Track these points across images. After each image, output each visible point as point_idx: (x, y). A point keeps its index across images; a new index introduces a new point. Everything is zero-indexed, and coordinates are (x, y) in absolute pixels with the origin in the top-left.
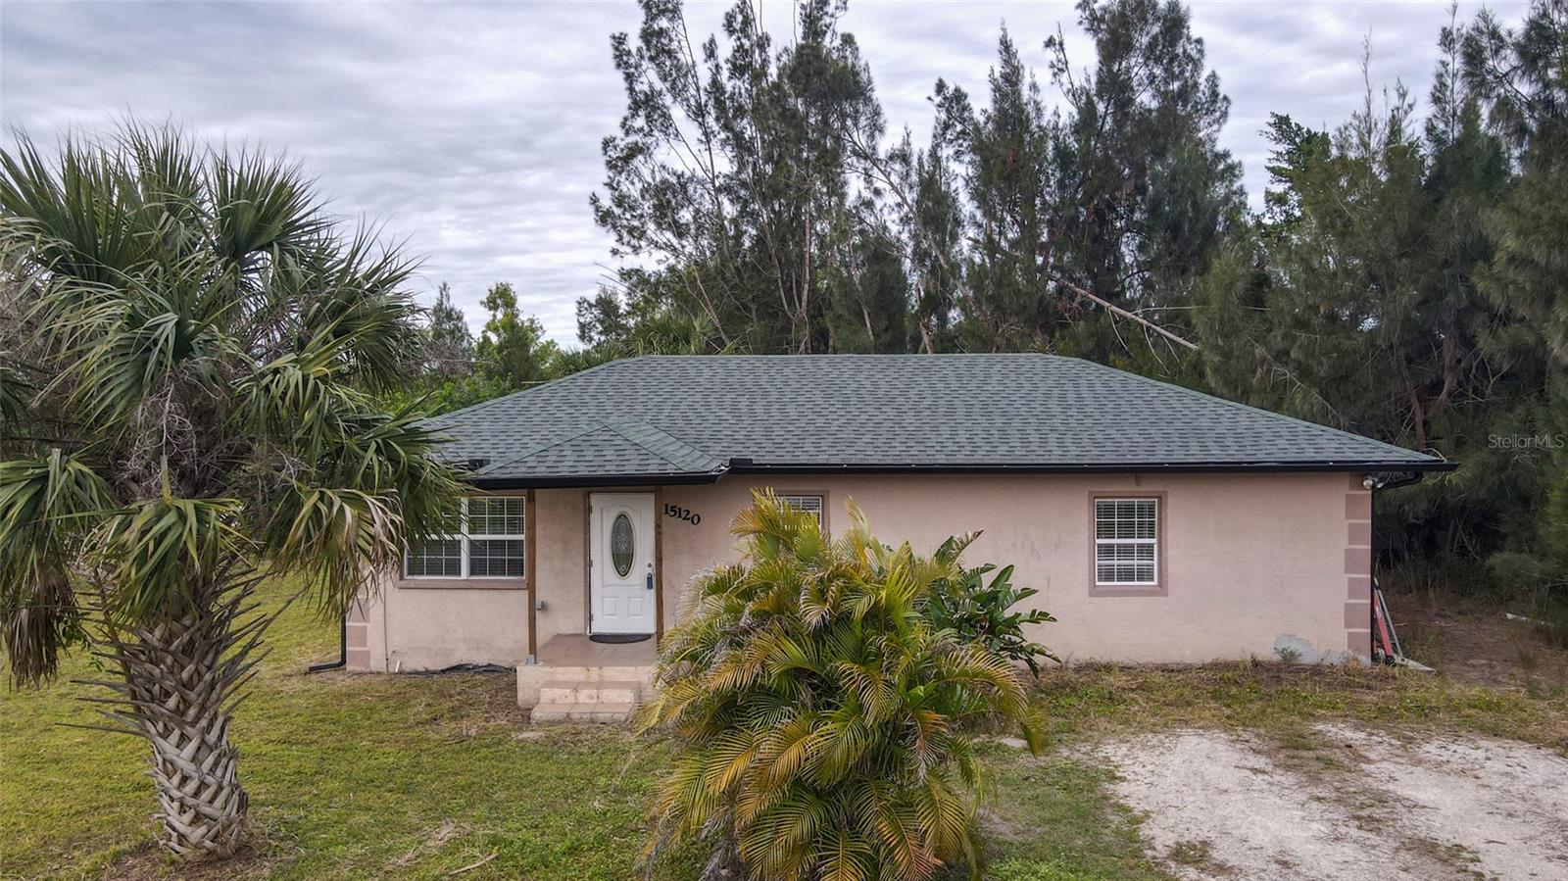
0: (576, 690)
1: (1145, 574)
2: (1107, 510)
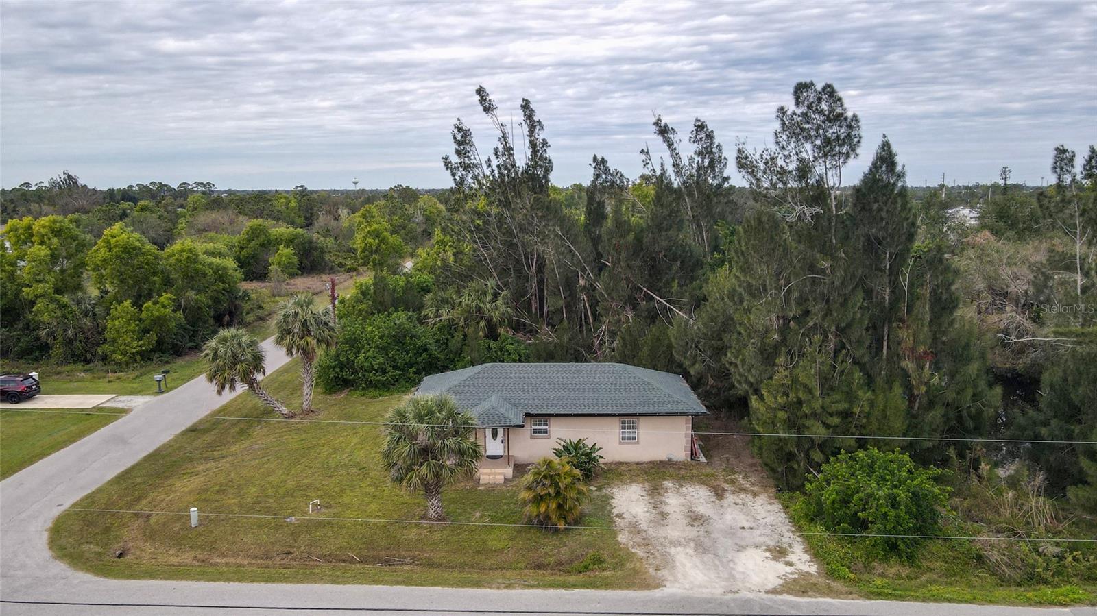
0: (489, 476)
1: (634, 439)
2: (624, 422)
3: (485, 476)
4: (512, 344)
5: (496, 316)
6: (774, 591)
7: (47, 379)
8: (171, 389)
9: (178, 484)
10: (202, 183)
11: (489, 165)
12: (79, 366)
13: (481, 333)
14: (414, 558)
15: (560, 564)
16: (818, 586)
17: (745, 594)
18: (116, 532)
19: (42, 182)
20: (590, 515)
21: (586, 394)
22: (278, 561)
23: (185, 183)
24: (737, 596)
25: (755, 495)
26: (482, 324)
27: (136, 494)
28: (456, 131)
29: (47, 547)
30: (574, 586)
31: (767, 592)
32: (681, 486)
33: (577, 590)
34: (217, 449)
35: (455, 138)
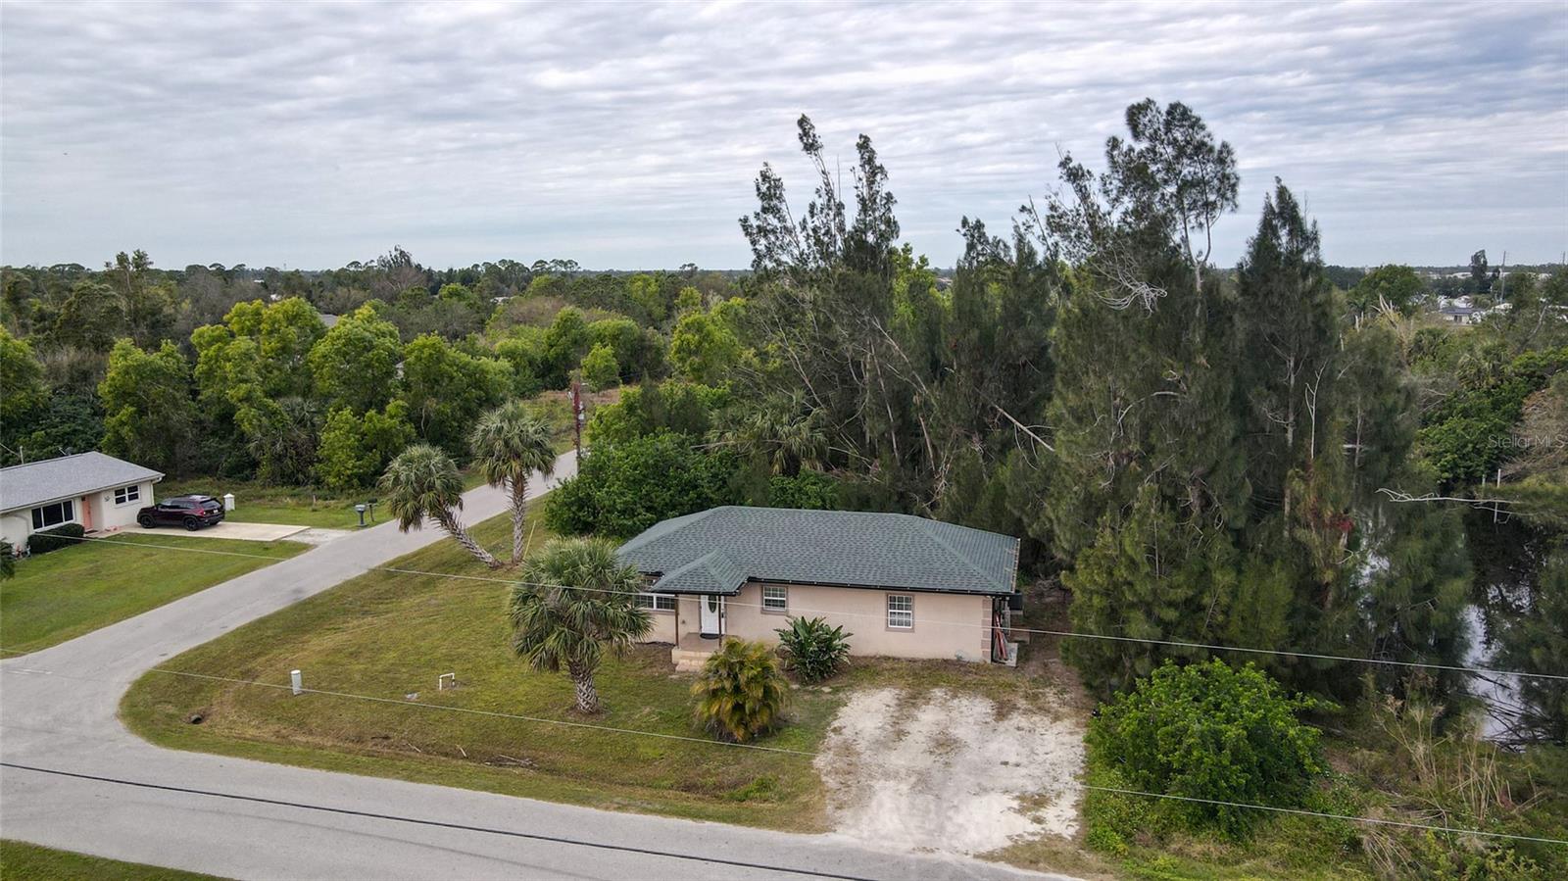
0: (691, 661)
1: (908, 624)
2: (893, 599)
3: (684, 661)
4: (814, 484)
5: (795, 443)
6: (991, 857)
7: (247, 503)
8: (378, 523)
9: (315, 641)
10: (561, 261)
11: (804, 228)
12: (287, 490)
13: (777, 467)
14: (534, 759)
15: (719, 787)
16: (1059, 857)
17: (946, 856)
18: (208, 692)
19: (372, 261)
20: (798, 726)
21: (844, 556)
22: (369, 746)
23: (541, 262)
24: (930, 856)
25: (1057, 718)
26: (779, 454)
27: (258, 649)
28: (760, 180)
29: (118, 701)
30: (708, 817)
31: (977, 857)
32: (955, 696)
33: (708, 823)
34: (386, 601)
35: (758, 189)
